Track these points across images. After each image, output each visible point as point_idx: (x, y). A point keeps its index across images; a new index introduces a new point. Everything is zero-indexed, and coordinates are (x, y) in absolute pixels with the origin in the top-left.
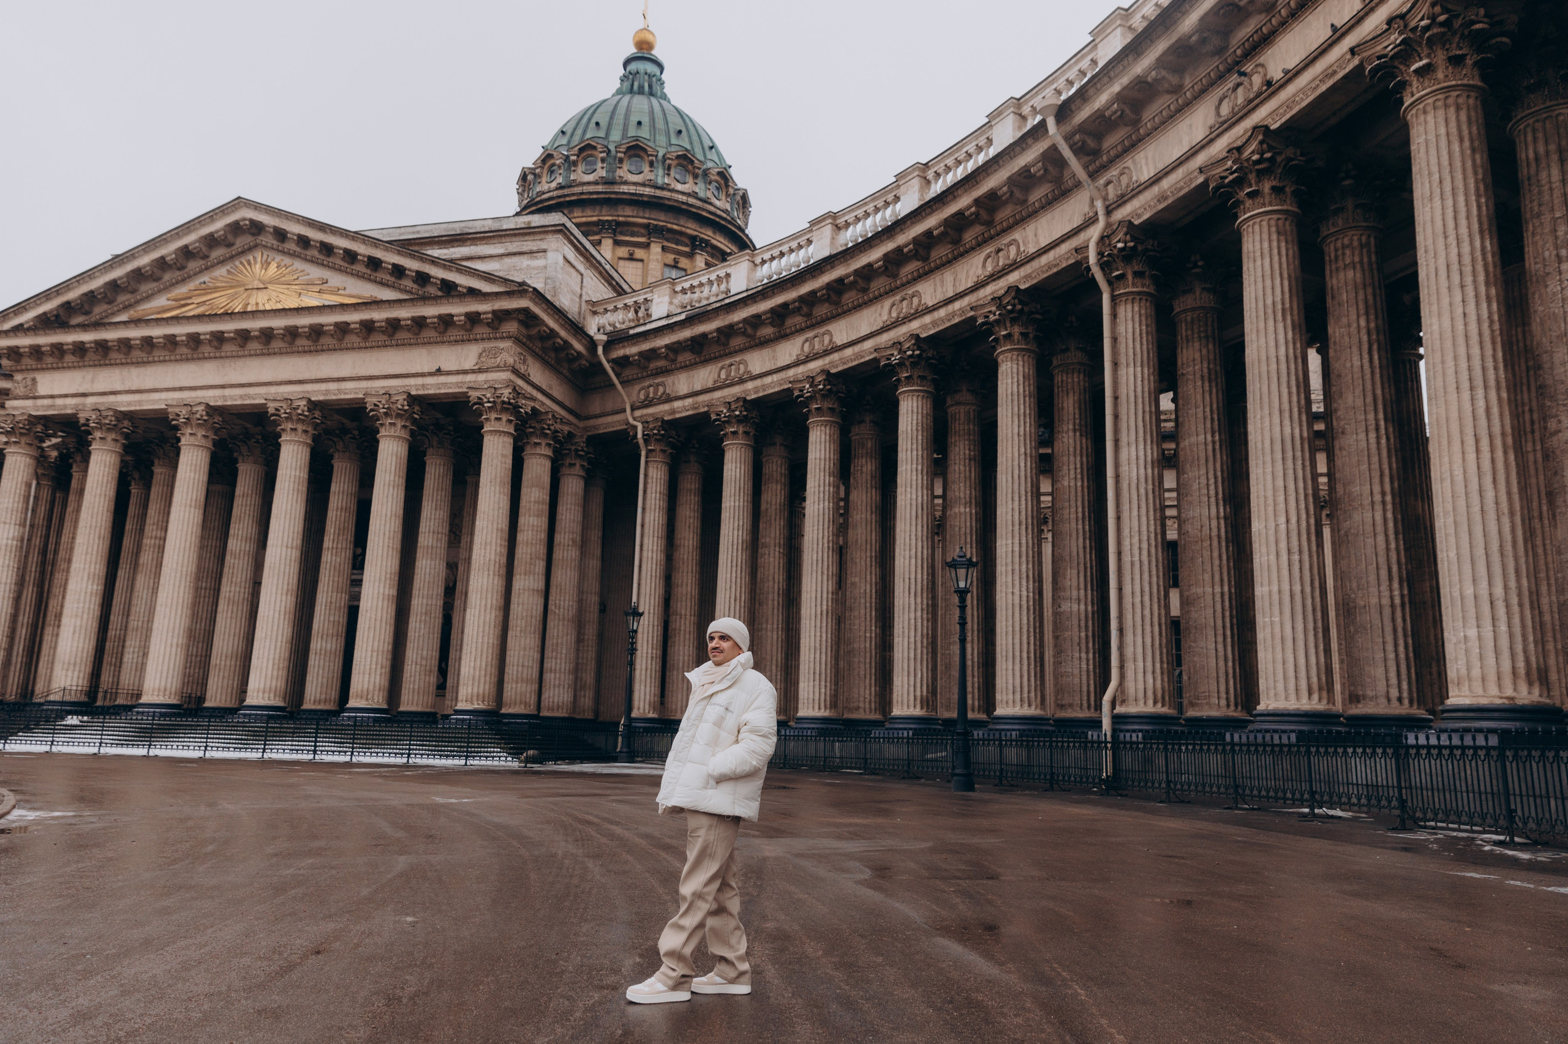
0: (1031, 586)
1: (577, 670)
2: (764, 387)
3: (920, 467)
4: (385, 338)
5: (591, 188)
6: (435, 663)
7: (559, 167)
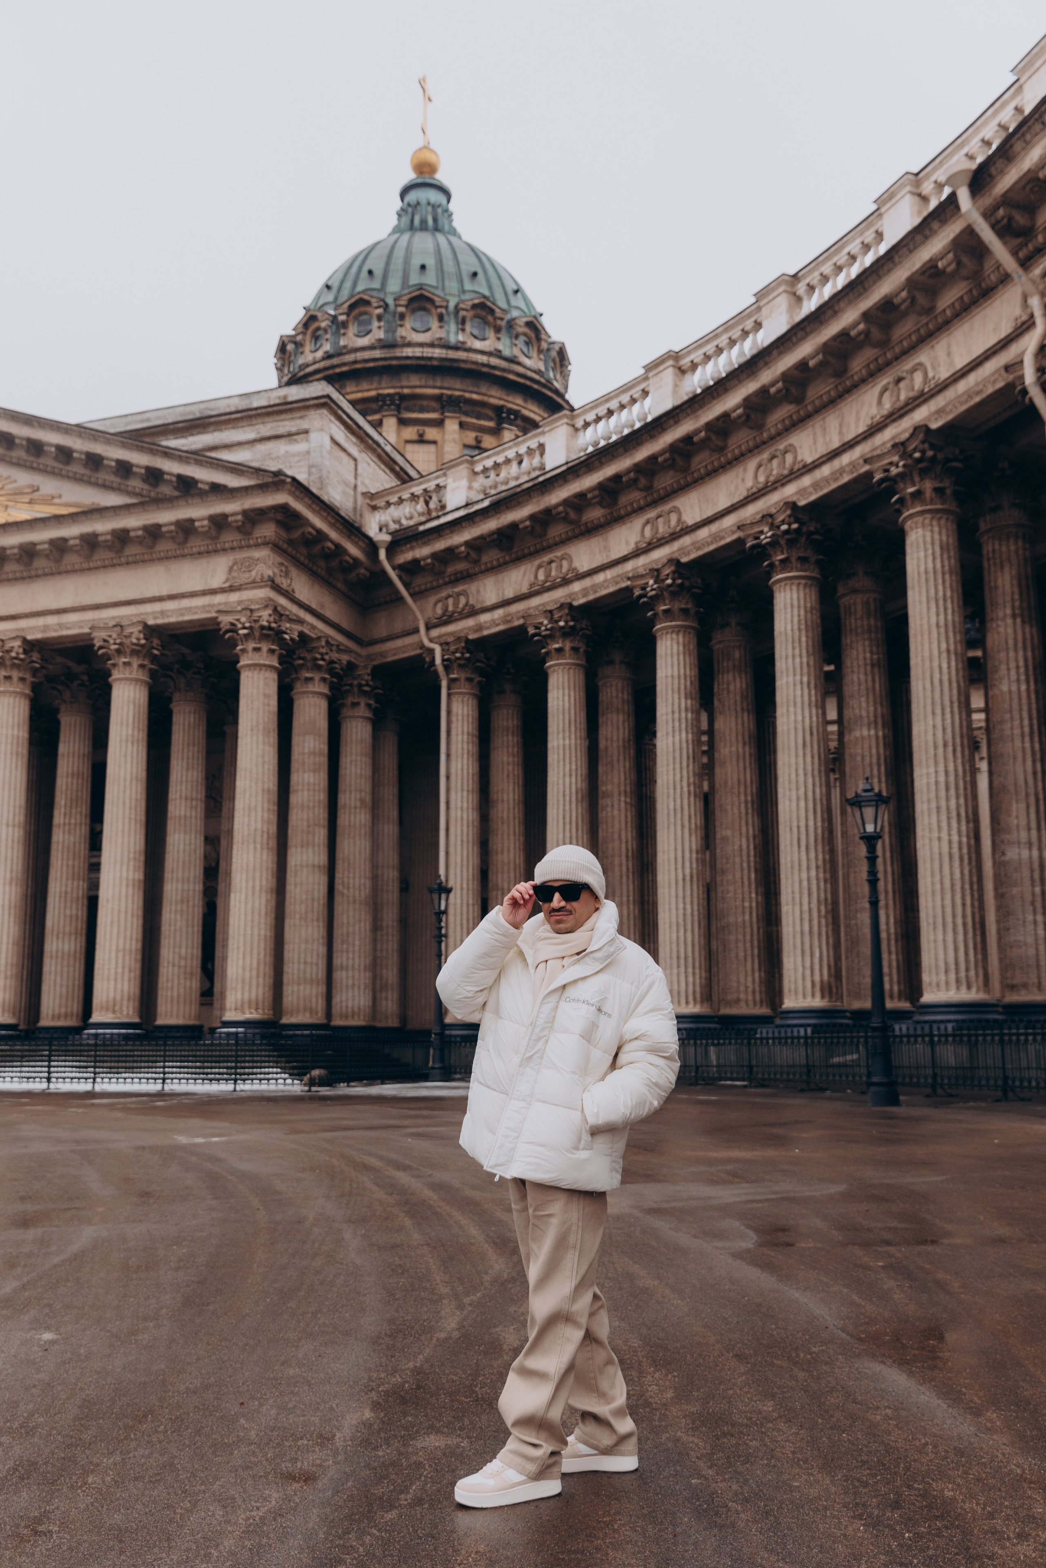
0: (964, 828)
1: (375, 965)
2: (595, 588)
3: (805, 679)
4: (112, 555)
5: (367, 355)
6: (197, 963)
7: (326, 331)
